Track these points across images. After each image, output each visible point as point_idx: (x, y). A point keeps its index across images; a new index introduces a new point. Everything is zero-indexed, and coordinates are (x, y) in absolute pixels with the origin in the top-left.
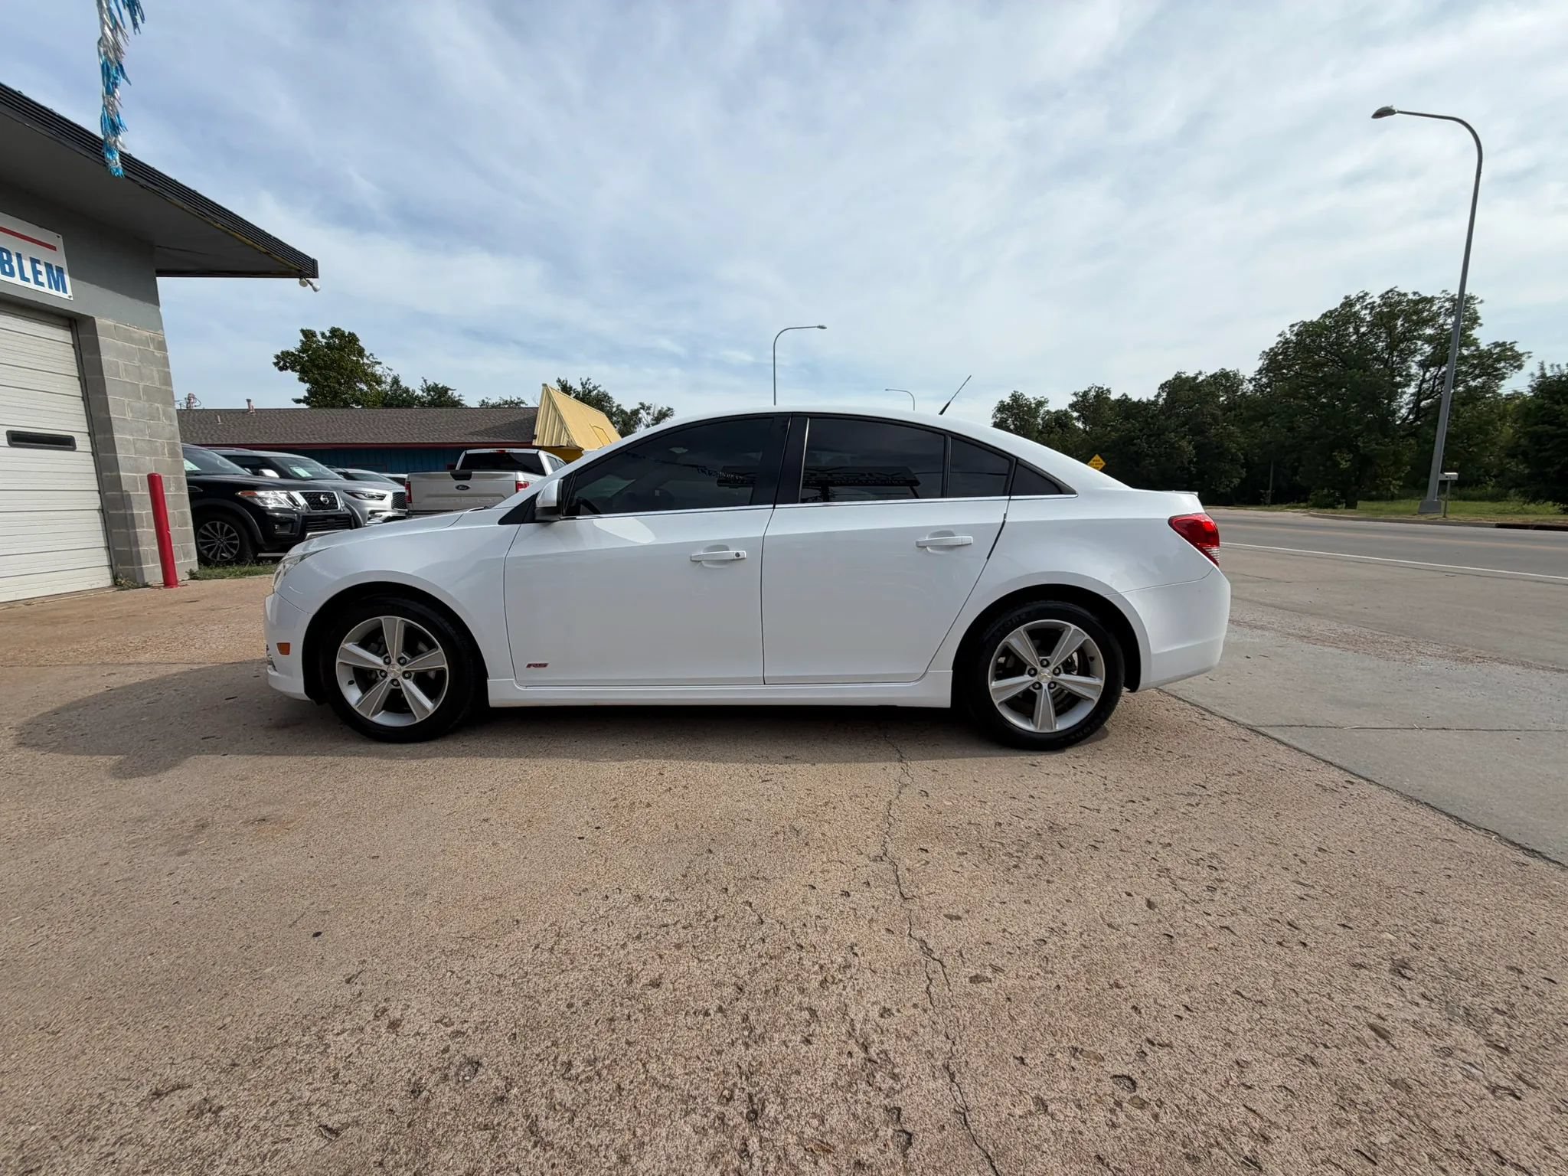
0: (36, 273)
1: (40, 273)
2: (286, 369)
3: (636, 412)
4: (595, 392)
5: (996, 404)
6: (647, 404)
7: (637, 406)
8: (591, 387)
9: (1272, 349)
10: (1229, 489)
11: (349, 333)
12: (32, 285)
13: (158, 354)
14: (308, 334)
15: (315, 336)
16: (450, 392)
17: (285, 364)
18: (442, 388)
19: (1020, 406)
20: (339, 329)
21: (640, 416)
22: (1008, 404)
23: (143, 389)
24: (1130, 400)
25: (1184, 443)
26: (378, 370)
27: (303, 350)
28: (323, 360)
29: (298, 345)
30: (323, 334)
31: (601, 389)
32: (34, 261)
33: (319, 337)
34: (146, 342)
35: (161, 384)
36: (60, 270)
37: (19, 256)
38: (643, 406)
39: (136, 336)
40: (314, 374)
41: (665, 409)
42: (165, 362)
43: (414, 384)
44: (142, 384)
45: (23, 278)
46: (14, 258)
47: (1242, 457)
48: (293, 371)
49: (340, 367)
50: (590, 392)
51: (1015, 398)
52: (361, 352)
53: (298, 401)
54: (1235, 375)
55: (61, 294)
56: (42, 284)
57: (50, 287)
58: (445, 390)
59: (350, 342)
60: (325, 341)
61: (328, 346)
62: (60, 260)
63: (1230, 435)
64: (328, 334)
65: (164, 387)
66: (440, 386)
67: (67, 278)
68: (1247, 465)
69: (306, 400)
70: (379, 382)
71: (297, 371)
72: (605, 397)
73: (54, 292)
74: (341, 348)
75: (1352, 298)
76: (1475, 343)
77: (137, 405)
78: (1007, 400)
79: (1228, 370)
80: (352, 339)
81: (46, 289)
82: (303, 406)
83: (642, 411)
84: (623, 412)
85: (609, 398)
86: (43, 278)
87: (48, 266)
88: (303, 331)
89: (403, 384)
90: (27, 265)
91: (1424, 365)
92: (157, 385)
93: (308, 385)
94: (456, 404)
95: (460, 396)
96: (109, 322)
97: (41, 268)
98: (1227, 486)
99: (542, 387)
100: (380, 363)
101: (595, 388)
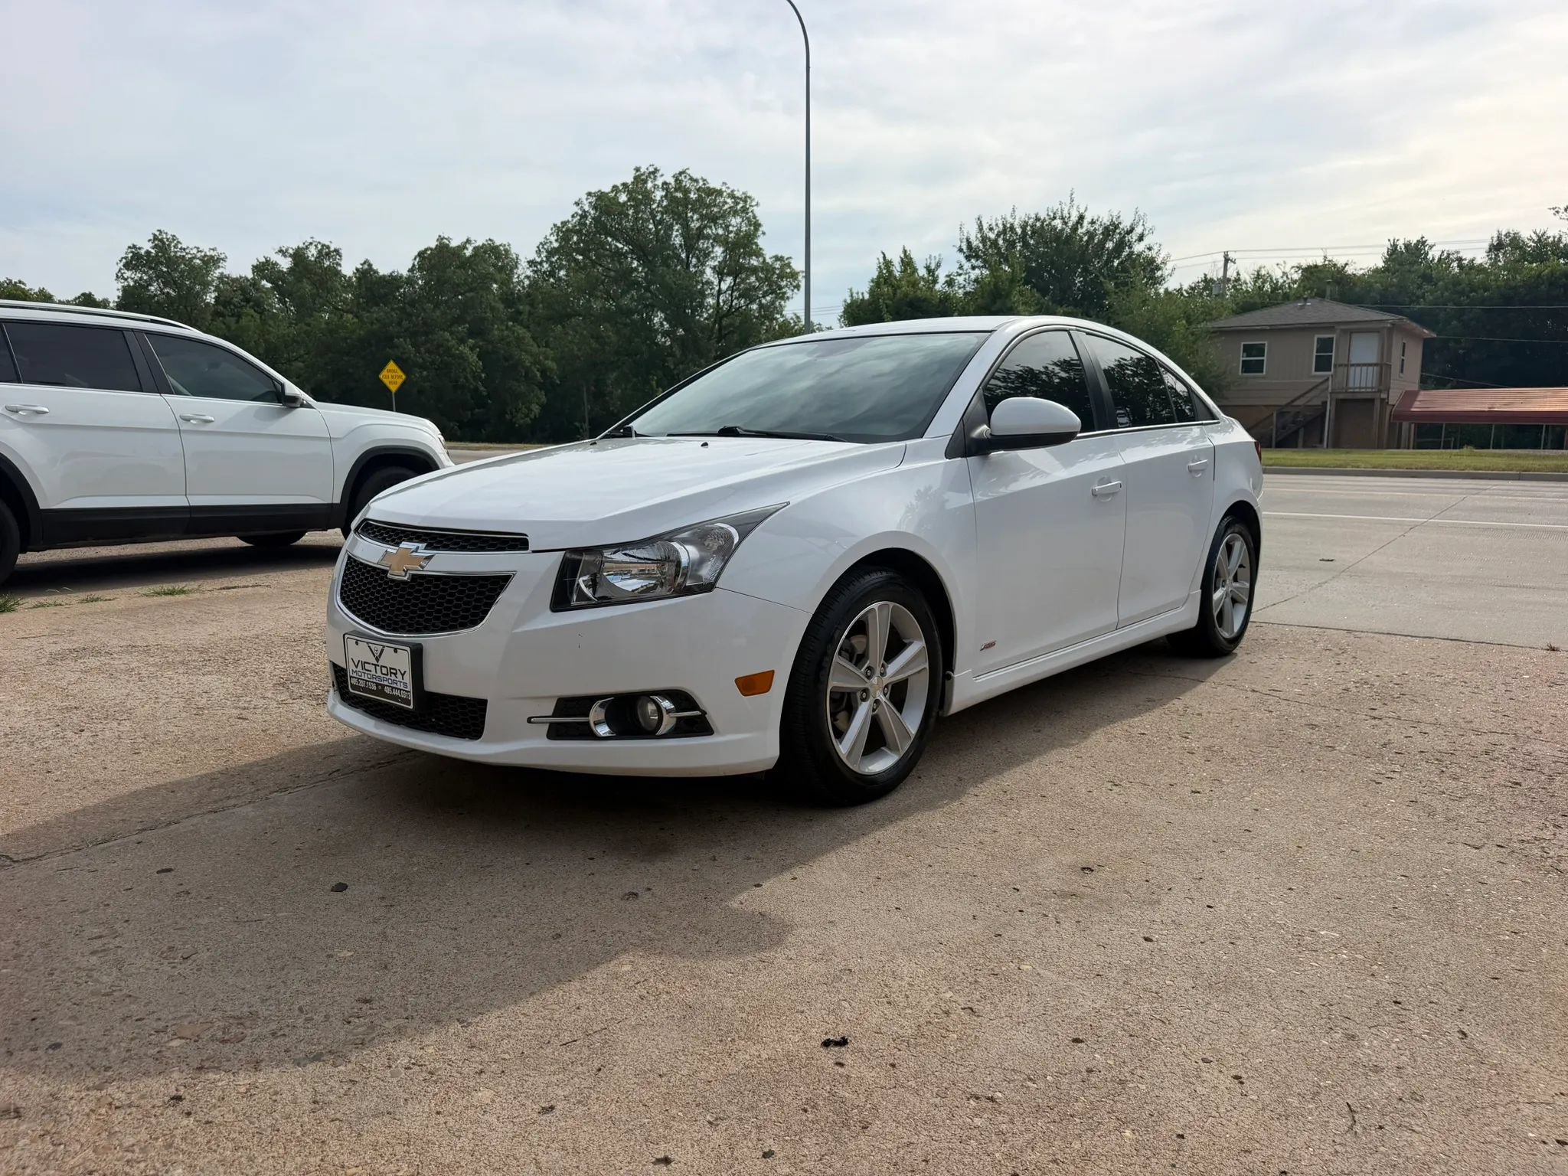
5: (122, 252)
9: (564, 223)
10: (528, 419)
19: (173, 262)
22: (148, 253)
24: (376, 272)
25: (464, 349)
47: (538, 374)
51: (161, 243)
54: (507, 251)
63: (519, 340)
68: (547, 385)
75: (642, 170)
76: (758, 253)
78: (146, 246)
79: (497, 243)
91: (720, 272)
98: (527, 416)
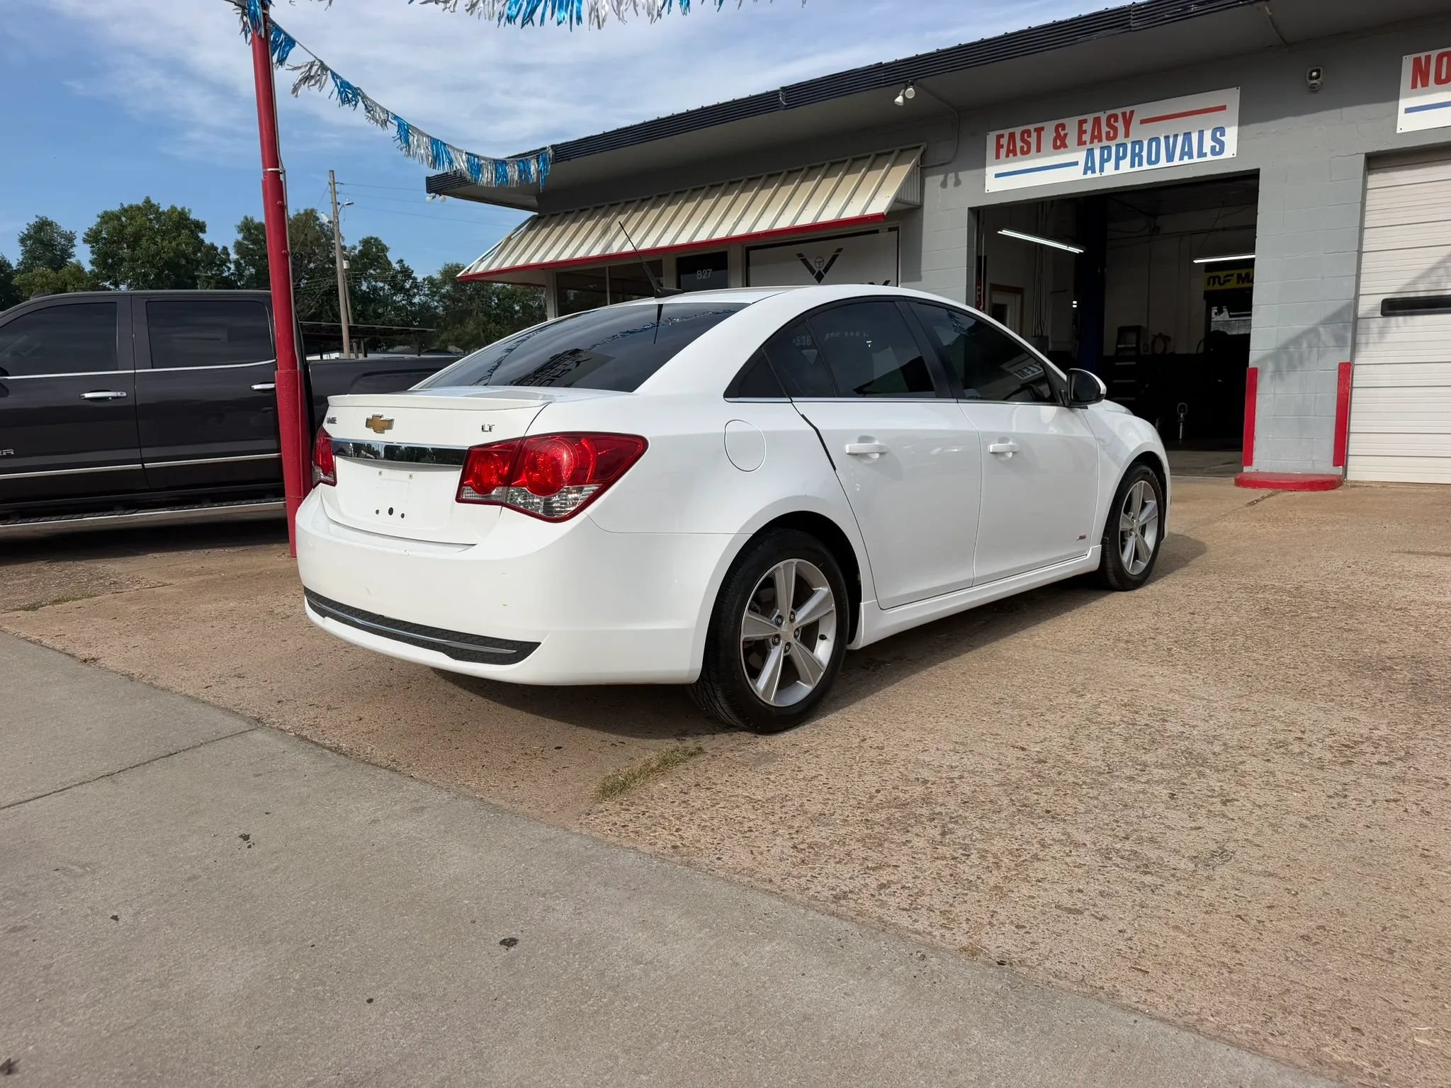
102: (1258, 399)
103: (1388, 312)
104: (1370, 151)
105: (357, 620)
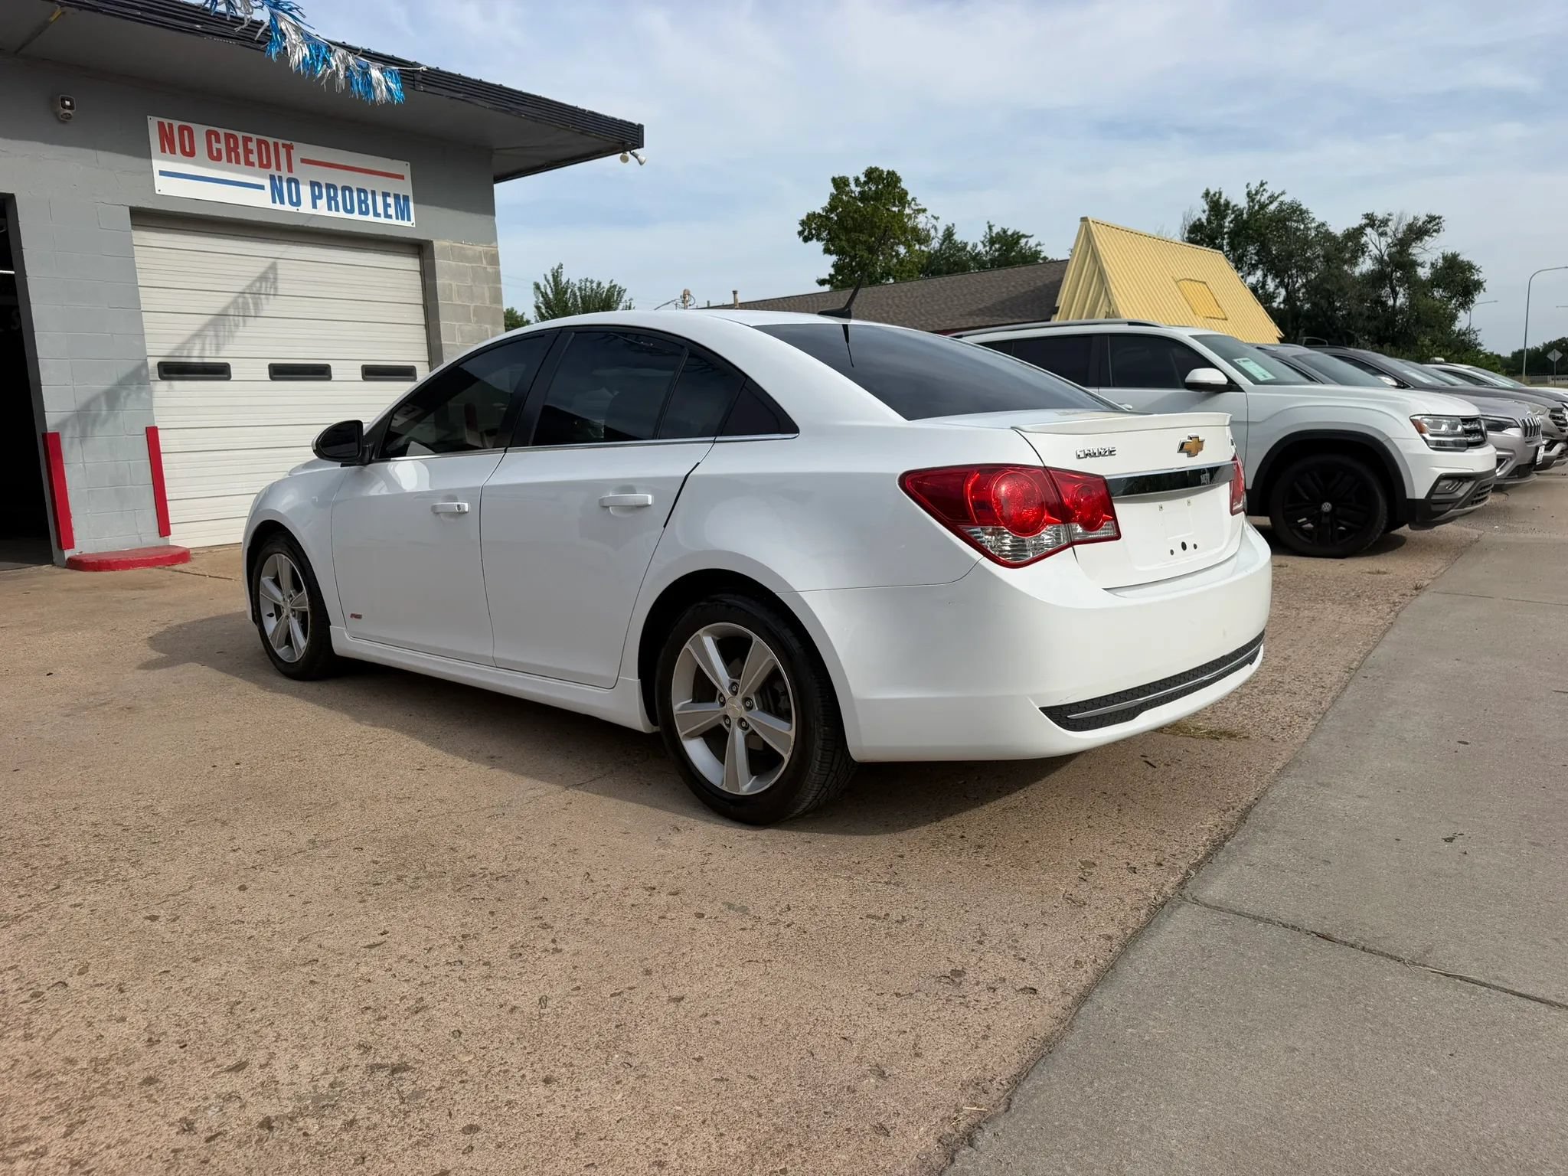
0: (386, 206)
1: (390, 205)
2: (811, 239)
3: (1359, 231)
4: (1272, 207)
6: (1380, 215)
7: (1357, 221)
8: (1264, 198)
11: (888, 172)
12: (382, 220)
13: (490, 269)
14: (840, 183)
15: (848, 185)
16: (1023, 241)
17: (810, 233)
18: (1013, 234)
20: (877, 169)
21: (1364, 239)
23: (474, 311)
26: (921, 221)
27: (832, 208)
28: (852, 218)
29: (825, 202)
30: (857, 180)
31: (1286, 199)
32: (385, 195)
33: (853, 186)
34: (478, 258)
35: (491, 303)
36: (406, 198)
37: (373, 193)
38: (1371, 221)
39: (470, 253)
40: (841, 240)
41: (1423, 218)
42: (497, 277)
43: (972, 236)
44: (472, 305)
45: (377, 214)
46: (370, 196)
48: (818, 240)
49: (873, 226)
50: (1263, 206)
52: (902, 198)
53: (822, 282)
55: (406, 223)
56: (390, 217)
57: (397, 218)
58: (1017, 237)
59: (889, 185)
60: (858, 189)
61: (863, 196)
62: (405, 188)
64: (863, 179)
65: (494, 306)
66: (1009, 233)
67: (411, 205)
69: (830, 281)
70: (925, 239)
71: (823, 240)
72: (1294, 212)
73: (400, 222)
74: (877, 196)
77: (467, 328)
80: (893, 179)
81: (393, 221)
82: (827, 288)
83: (1369, 230)
84: (1329, 236)
85: (1302, 212)
86: (391, 211)
87: (397, 197)
88: (834, 180)
89: (958, 237)
90: (379, 200)
92: (488, 303)
93: (834, 258)
94: (1032, 258)
95: (1039, 244)
96: (446, 243)
97: (391, 200)
99: (1079, 223)
100: (924, 211)
101: (1272, 198)
102: (65, 469)
103: (165, 375)
104: (134, 205)
105: (1205, 678)
